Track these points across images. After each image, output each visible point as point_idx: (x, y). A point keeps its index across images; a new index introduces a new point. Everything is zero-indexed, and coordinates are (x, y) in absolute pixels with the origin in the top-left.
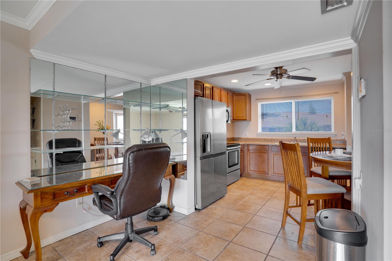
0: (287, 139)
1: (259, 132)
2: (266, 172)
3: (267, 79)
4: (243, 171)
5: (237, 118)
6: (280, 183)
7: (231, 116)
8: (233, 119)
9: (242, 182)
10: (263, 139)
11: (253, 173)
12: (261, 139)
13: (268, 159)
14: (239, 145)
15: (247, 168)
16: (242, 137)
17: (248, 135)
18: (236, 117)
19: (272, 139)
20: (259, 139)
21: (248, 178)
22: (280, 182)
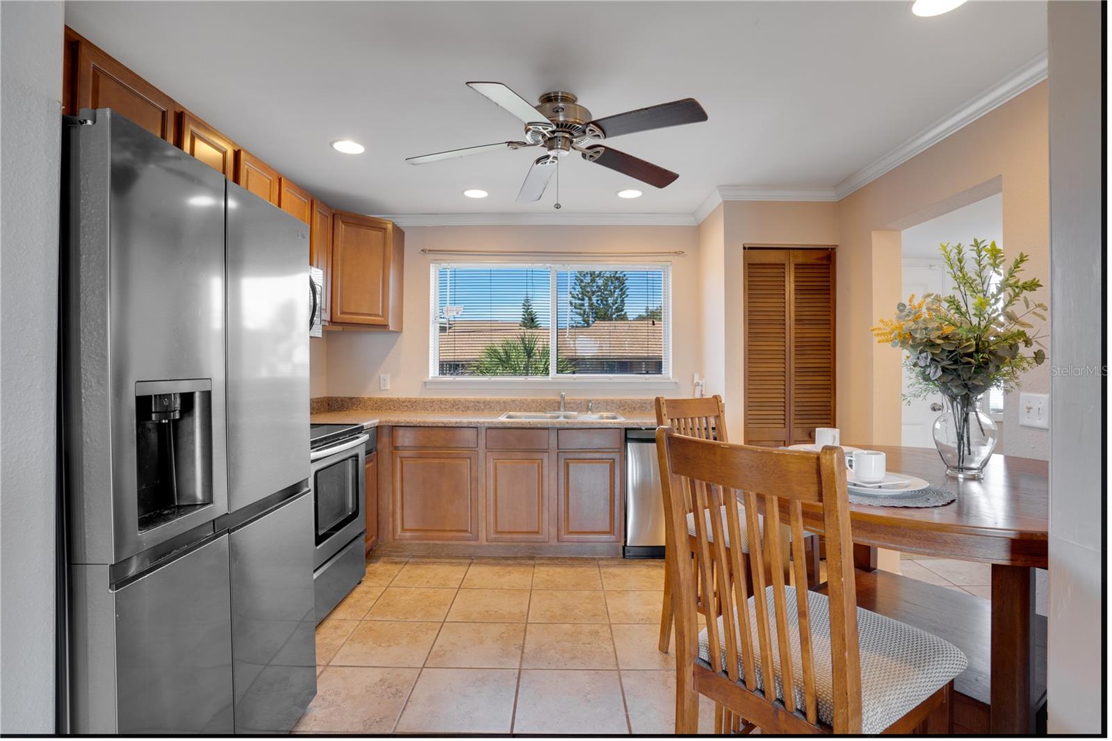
0: (533, 401)
1: (432, 377)
2: (467, 531)
3: (510, 143)
4: (374, 538)
5: (347, 318)
6: (522, 569)
7: (323, 307)
8: (332, 322)
9: (377, 591)
10: (447, 401)
11: (417, 539)
12: (441, 401)
13: (474, 480)
14: (360, 430)
15: (391, 520)
16: (366, 395)
17: (388, 387)
18: (343, 313)
19: (478, 402)
20: (432, 401)
21: (396, 563)
22: (521, 565)
